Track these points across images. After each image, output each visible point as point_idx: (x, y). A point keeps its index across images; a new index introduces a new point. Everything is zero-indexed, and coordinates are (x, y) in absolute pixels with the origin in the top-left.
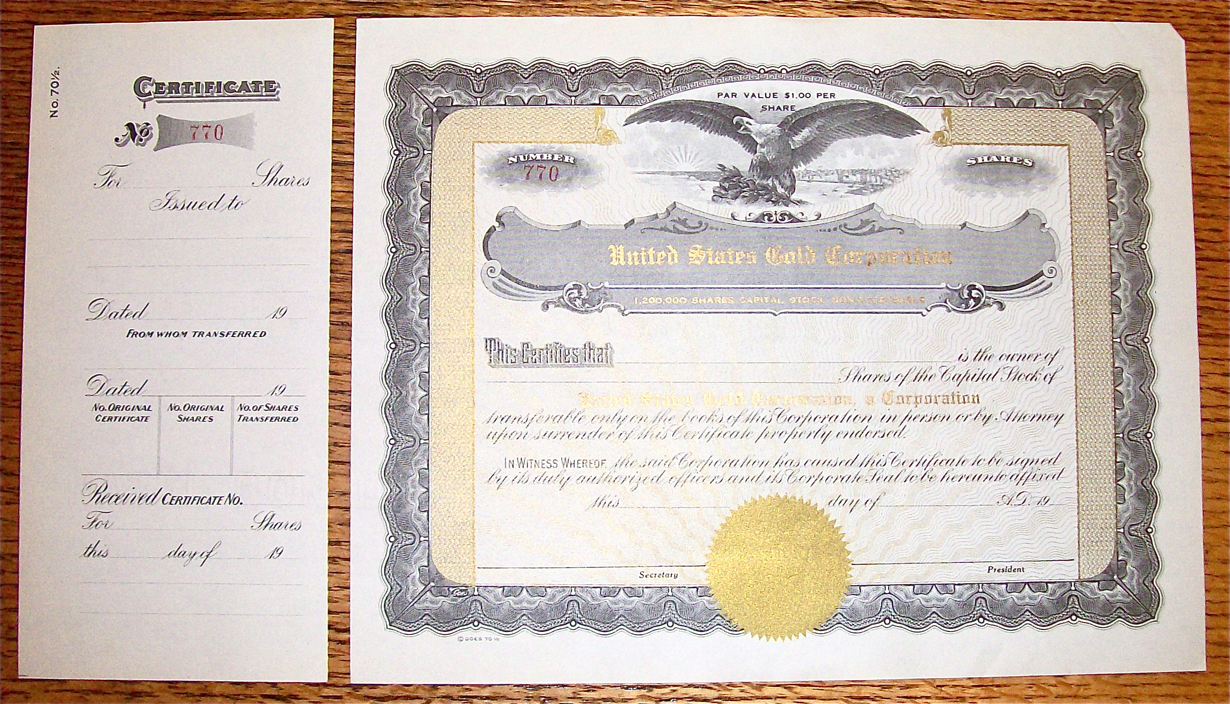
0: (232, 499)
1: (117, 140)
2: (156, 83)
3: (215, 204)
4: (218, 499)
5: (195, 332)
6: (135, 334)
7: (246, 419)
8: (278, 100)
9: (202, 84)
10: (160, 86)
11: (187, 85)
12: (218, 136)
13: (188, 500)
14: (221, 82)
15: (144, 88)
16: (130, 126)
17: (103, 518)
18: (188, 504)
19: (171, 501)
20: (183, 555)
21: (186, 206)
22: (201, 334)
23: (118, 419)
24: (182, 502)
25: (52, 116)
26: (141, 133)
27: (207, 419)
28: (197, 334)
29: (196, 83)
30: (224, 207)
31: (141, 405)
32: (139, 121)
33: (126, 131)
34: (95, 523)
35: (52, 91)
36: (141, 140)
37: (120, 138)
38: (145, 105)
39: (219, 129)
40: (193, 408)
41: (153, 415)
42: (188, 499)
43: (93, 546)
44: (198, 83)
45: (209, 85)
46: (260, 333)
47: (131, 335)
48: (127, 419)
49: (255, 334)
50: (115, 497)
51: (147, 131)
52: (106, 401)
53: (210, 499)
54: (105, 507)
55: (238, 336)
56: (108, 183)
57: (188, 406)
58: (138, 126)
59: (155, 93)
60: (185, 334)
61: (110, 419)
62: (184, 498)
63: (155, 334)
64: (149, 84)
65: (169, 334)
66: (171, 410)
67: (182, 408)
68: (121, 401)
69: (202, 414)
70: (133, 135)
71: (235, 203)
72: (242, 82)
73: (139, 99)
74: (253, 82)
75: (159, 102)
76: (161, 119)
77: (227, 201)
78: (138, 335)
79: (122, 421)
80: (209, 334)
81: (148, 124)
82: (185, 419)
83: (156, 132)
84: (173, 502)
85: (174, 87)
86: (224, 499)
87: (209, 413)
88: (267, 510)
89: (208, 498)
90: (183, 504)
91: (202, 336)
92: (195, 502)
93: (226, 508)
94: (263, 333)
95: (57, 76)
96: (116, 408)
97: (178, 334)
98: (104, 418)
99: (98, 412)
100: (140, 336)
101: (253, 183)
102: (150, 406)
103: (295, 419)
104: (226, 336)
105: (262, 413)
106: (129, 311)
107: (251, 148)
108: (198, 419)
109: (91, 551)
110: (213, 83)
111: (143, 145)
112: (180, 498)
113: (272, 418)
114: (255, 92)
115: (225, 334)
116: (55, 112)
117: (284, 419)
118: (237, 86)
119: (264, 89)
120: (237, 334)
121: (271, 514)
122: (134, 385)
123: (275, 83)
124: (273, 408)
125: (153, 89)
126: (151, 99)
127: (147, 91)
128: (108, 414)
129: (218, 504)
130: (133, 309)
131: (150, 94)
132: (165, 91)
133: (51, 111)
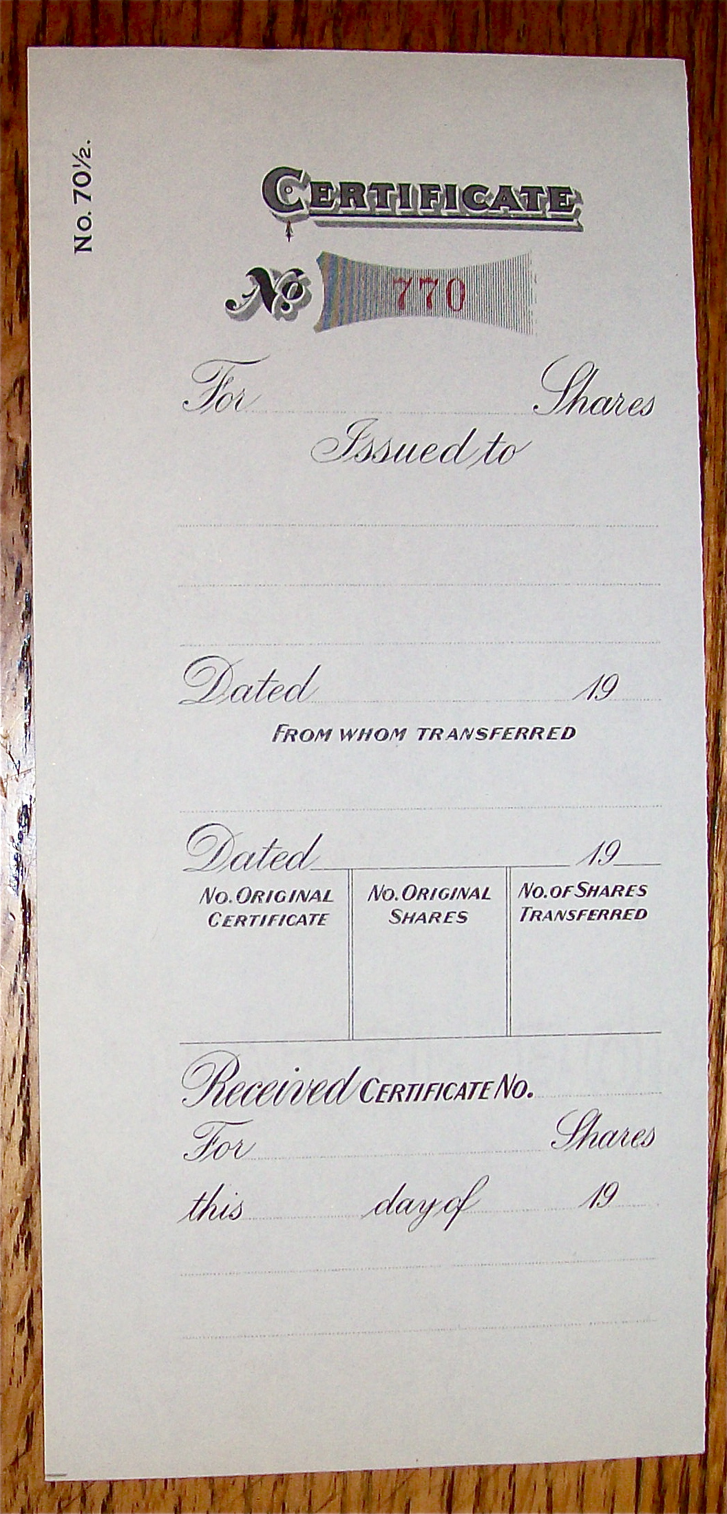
0: (510, 1087)
1: (230, 304)
2: (311, 183)
3: (454, 451)
4: (480, 1088)
5: (424, 730)
6: (292, 735)
7: (536, 915)
8: (579, 228)
9: (414, 188)
10: (321, 189)
11: (382, 189)
12: (456, 301)
13: (418, 1092)
14: (455, 186)
15: (284, 193)
16: (259, 275)
17: (230, 1136)
18: (416, 1099)
19: (379, 1097)
20: (407, 1208)
21: (392, 453)
22: (436, 734)
23: (259, 920)
24: (404, 1095)
25: (77, 249)
26: (285, 291)
27: (455, 917)
28: (428, 733)
29: (400, 186)
30: (478, 455)
31: (310, 889)
32: (278, 263)
33: (251, 286)
34: (212, 1147)
35: (76, 192)
36: (286, 307)
37: (239, 301)
38: (288, 229)
39: (456, 287)
40: (424, 893)
41: (335, 910)
42: (416, 1089)
43: (208, 1198)
44: (404, 188)
45: (429, 191)
46: (562, 731)
47: (281, 736)
48: (278, 919)
49: (552, 731)
50: (257, 1091)
51: (296, 287)
52: (230, 882)
53: (464, 1086)
54: (235, 1110)
55: (517, 737)
56: (214, 399)
57: (411, 890)
58: (277, 275)
59: (312, 205)
60: (400, 733)
61: (241, 920)
62: (408, 1089)
63: (336, 734)
64: (298, 185)
65: (365, 734)
66: (377, 898)
67: (399, 894)
68: (262, 880)
69: (443, 906)
70: (267, 295)
71: (498, 451)
72: (501, 187)
73: (275, 216)
74: (524, 189)
75: (321, 224)
76: (329, 263)
77: (481, 443)
78: (297, 737)
79: (270, 924)
80: (454, 734)
81: (299, 272)
82: (406, 917)
83: (316, 287)
84: (385, 1097)
85: (351, 191)
86: (493, 1088)
87: (459, 904)
88: (585, 1107)
89: (460, 1085)
90: (407, 1099)
91: (439, 738)
92: (432, 1095)
93: (497, 1104)
94: (570, 731)
95: (85, 159)
96: (255, 896)
97: (387, 734)
98: (228, 919)
99: (214, 906)
100: (301, 737)
101: (536, 407)
102: (328, 892)
103: (641, 914)
104: (491, 738)
105: (573, 902)
106: (276, 684)
107: (529, 332)
108: (436, 917)
109: (204, 1209)
110: (437, 187)
111: (291, 318)
112: (400, 1088)
113: (592, 913)
114: (528, 210)
115: (489, 734)
116: (87, 239)
117: (617, 914)
118: (491, 196)
119: (548, 206)
120: (514, 732)
121: (594, 1114)
122: (294, 844)
123: (571, 193)
124: (594, 891)
125: (306, 195)
126: (300, 218)
127: (292, 199)
128: (236, 909)
129: (481, 1097)
130: (286, 679)
131: (298, 205)
132: (332, 201)
133: (76, 239)
